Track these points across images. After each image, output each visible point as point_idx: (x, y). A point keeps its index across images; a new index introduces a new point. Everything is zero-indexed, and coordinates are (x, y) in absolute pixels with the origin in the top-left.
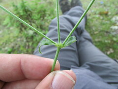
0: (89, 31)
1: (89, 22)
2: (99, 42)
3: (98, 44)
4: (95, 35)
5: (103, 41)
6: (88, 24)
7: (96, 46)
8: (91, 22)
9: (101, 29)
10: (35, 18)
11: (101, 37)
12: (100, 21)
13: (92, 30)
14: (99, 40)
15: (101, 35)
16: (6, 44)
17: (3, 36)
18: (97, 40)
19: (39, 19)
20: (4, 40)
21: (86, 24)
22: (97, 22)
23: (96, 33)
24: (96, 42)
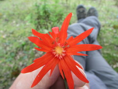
0: (100, 41)
1: (101, 33)
2: (107, 54)
3: (106, 56)
4: (104, 46)
5: (111, 54)
6: (100, 35)
7: (104, 57)
8: (103, 33)
9: (112, 42)
10: (52, 19)
11: (110, 50)
12: (113, 34)
13: (102, 41)
14: (108, 52)
15: (111, 48)
16: (21, 37)
17: (19, 29)
18: (105, 52)
19: (55, 21)
20: (20, 34)
21: (98, 35)
22: (109, 35)
23: (106, 44)
24: (104, 54)
